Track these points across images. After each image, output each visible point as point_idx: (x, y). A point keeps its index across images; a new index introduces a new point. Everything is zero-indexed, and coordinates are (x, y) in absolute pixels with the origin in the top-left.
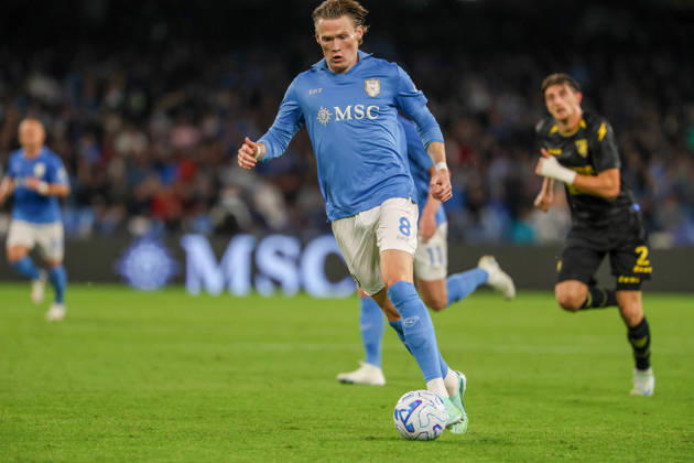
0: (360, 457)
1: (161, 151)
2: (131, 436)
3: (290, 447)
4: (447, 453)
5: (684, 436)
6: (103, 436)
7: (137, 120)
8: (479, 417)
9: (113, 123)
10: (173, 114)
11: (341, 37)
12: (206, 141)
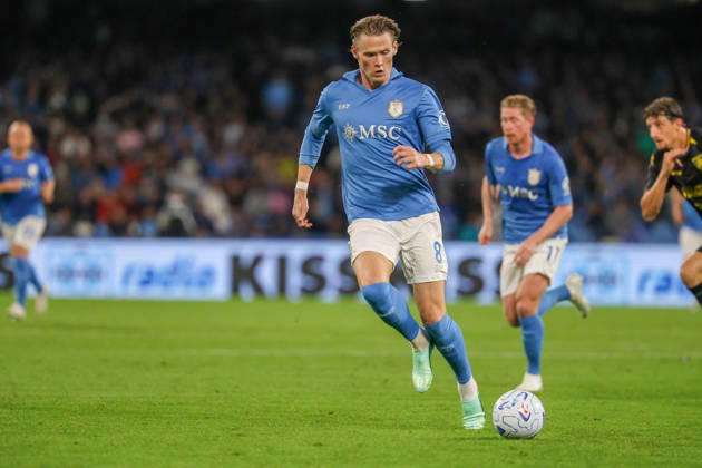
0: (308, 464)
1: (105, 154)
2: (76, 443)
3: (237, 454)
4: (395, 459)
5: (635, 442)
6: (47, 443)
7: (81, 124)
8: (429, 424)
9: (57, 126)
10: (117, 117)
11: (383, 53)
12: (150, 145)
